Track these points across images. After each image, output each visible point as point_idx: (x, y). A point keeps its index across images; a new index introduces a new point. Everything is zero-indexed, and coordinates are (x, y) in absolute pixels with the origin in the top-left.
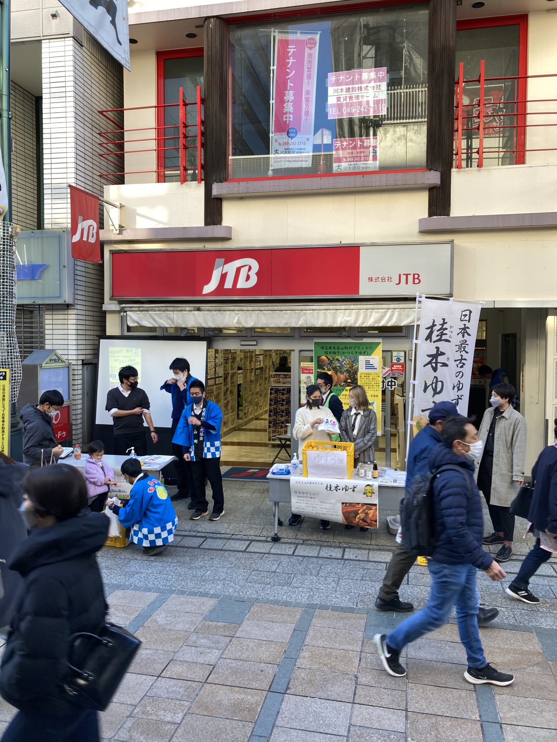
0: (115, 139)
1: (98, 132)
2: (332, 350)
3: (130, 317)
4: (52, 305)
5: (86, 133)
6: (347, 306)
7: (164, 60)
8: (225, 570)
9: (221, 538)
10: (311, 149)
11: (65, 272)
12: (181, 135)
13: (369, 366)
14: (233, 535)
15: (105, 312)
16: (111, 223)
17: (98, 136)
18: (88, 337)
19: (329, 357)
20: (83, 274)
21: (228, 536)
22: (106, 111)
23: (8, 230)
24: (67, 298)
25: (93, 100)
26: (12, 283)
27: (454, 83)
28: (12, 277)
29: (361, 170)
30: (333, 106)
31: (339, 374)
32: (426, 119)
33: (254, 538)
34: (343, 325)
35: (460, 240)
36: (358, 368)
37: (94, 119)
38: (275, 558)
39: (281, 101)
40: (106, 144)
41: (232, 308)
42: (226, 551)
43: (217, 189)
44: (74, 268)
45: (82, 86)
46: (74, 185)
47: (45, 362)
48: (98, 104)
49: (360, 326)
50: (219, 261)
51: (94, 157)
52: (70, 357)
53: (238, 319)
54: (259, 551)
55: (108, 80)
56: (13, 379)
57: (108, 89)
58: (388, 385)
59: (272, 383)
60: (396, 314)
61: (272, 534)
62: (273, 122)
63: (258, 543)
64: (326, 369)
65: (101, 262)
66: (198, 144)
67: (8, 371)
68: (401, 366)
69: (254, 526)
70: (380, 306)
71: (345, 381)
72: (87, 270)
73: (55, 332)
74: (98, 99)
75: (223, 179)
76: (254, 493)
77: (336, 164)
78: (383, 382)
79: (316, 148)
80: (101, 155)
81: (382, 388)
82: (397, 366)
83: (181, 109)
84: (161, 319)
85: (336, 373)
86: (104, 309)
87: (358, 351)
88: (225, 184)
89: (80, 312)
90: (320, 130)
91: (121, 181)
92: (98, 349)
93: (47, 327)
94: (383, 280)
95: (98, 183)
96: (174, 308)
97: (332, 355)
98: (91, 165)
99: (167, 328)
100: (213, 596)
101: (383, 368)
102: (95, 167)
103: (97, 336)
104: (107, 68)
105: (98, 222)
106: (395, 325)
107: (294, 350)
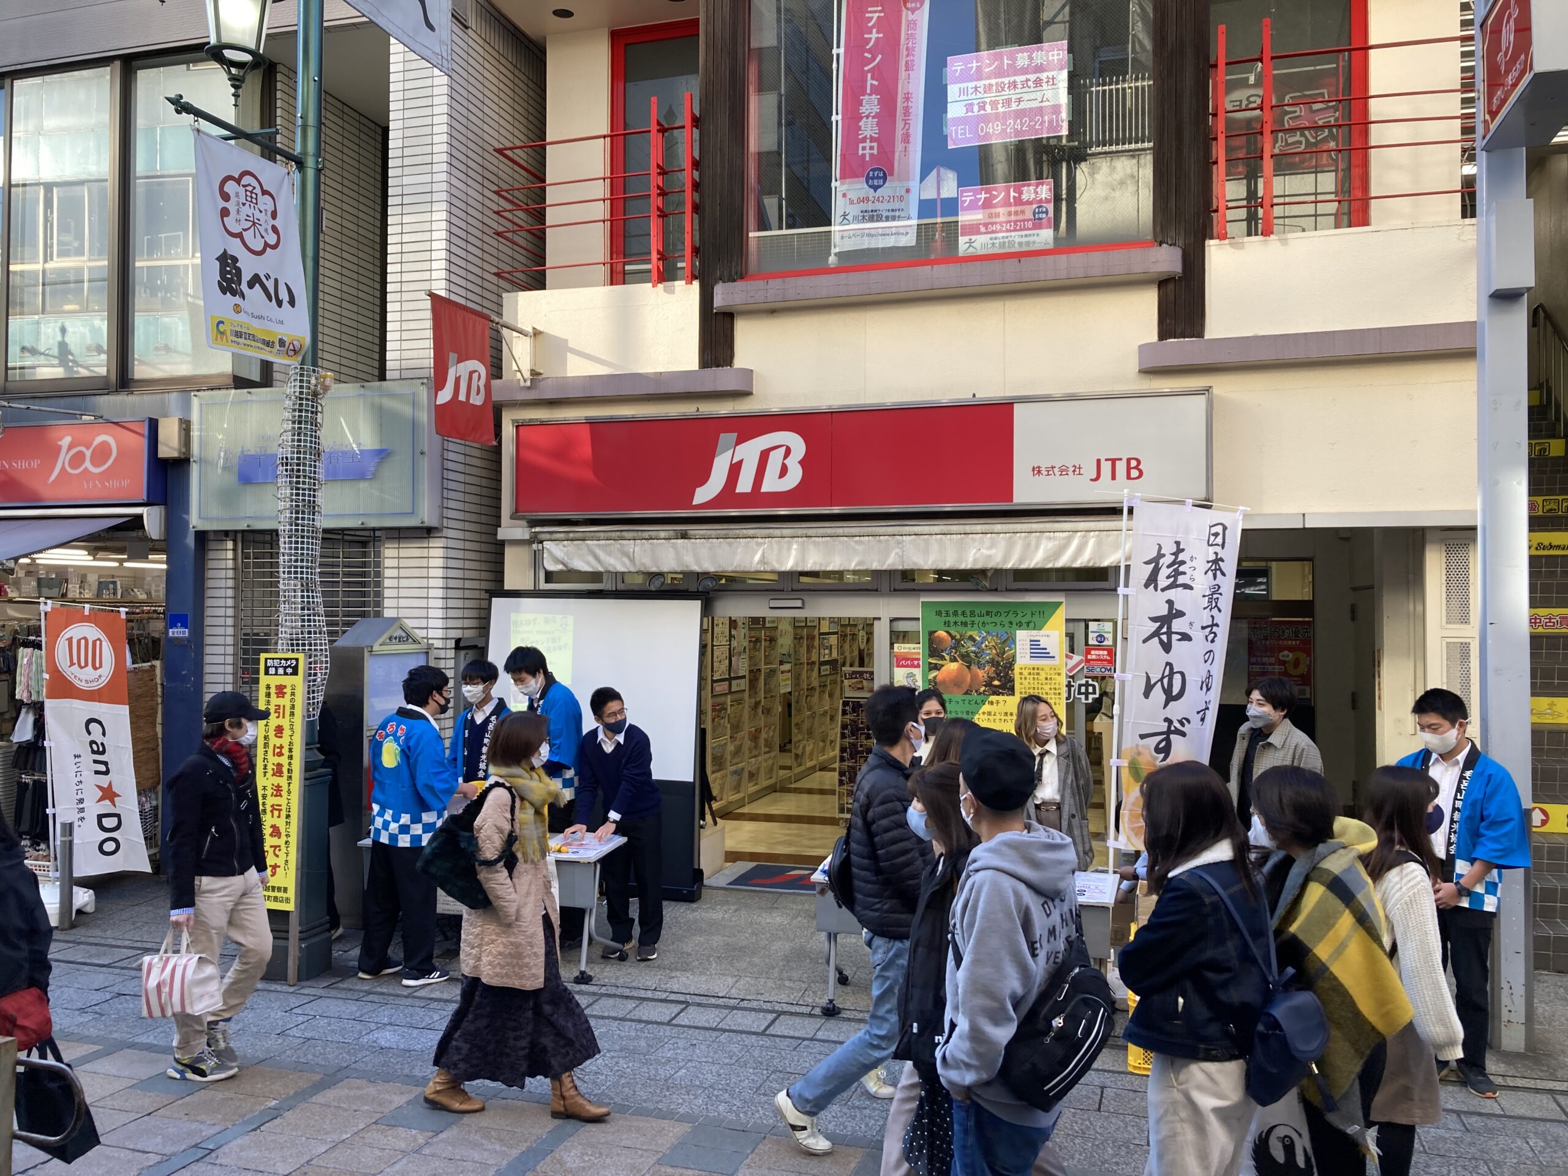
0: (530, 202)
1: (495, 188)
2: (960, 619)
3: (549, 552)
4: (399, 529)
5: (470, 192)
6: (987, 527)
7: (626, 45)
8: (714, 1069)
9: (717, 1006)
10: (914, 210)
11: (425, 464)
12: (654, 191)
13: (1038, 651)
14: (743, 1000)
15: (502, 544)
16: (515, 367)
17: (495, 197)
18: (468, 594)
19: (953, 633)
20: (460, 468)
21: (732, 1002)
22: (510, 149)
23: (309, 382)
24: (426, 515)
25: (486, 128)
26: (314, 484)
27: (1206, 66)
28: (315, 472)
29: (1017, 249)
30: (958, 121)
31: (974, 667)
32: (1151, 144)
33: (786, 1008)
34: (979, 566)
35: (1224, 387)
36: (1014, 656)
37: (486, 164)
38: (822, 1049)
39: (853, 117)
40: (509, 211)
41: (751, 532)
42: (725, 1031)
43: (723, 296)
44: (442, 456)
45: (465, 103)
46: (443, 293)
47: (380, 641)
48: (496, 135)
49: (1016, 567)
50: (727, 438)
51: (486, 238)
52: (432, 634)
53: (763, 554)
54: (792, 1033)
55: (517, 89)
56: (310, 674)
57: (516, 107)
58: (1080, 693)
59: (847, 689)
60: (1091, 542)
61: (824, 1002)
62: (839, 158)
63: (793, 1018)
64: (947, 657)
65: (495, 443)
66: (688, 208)
67: (301, 657)
68: (1106, 652)
69: (787, 983)
70: (1057, 526)
71: (988, 684)
72: (469, 460)
73: (404, 583)
74: (496, 126)
75: (739, 274)
76: (794, 917)
77: (966, 239)
78: (1069, 686)
79: (926, 208)
80: (498, 234)
81: (1067, 699)
82: (1097, 652)
83: (655, 138)
84: (610, 555)
85: (969, 667)
86: (500, 537)
87: (1015, 620)
88: (739, 285)
89: (451, 543)
90: (934, 172)
91: (538, 282)
92: (487, 618)
93: (388, 573)
94: (1063, 471)
95: (494, 288)
96: (635, 534)
97: (960, 628)
98: (479, 253)
99: (623, 573)
100: (683, 1119)
101: (1067, 656)
102: (487, 257)
103: (487, 591)
104: (515, 66)
105: (489, 364)
106: (1090, 565)
107: (879, 619)
